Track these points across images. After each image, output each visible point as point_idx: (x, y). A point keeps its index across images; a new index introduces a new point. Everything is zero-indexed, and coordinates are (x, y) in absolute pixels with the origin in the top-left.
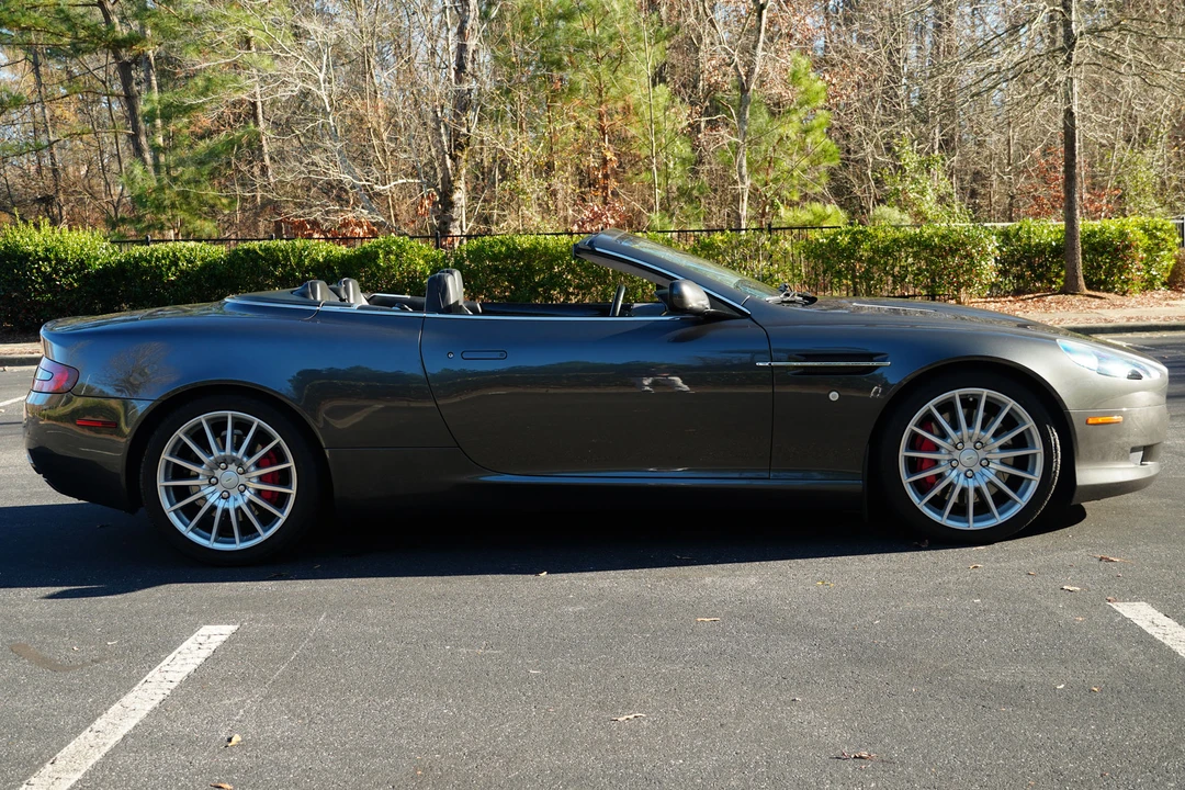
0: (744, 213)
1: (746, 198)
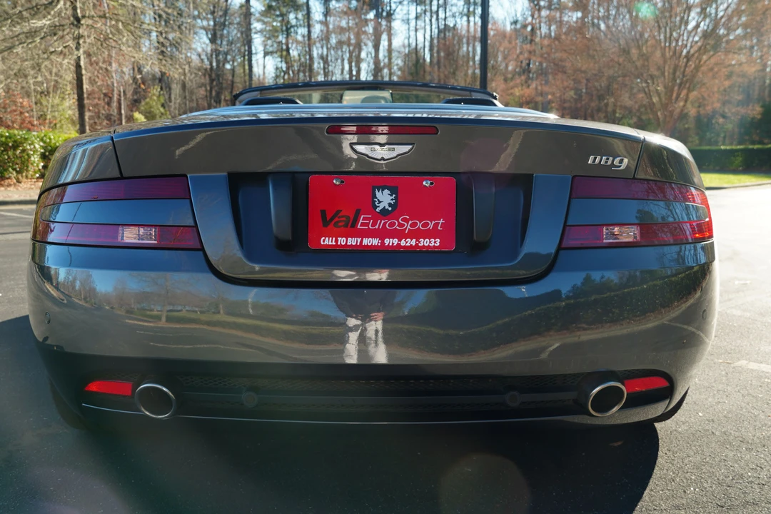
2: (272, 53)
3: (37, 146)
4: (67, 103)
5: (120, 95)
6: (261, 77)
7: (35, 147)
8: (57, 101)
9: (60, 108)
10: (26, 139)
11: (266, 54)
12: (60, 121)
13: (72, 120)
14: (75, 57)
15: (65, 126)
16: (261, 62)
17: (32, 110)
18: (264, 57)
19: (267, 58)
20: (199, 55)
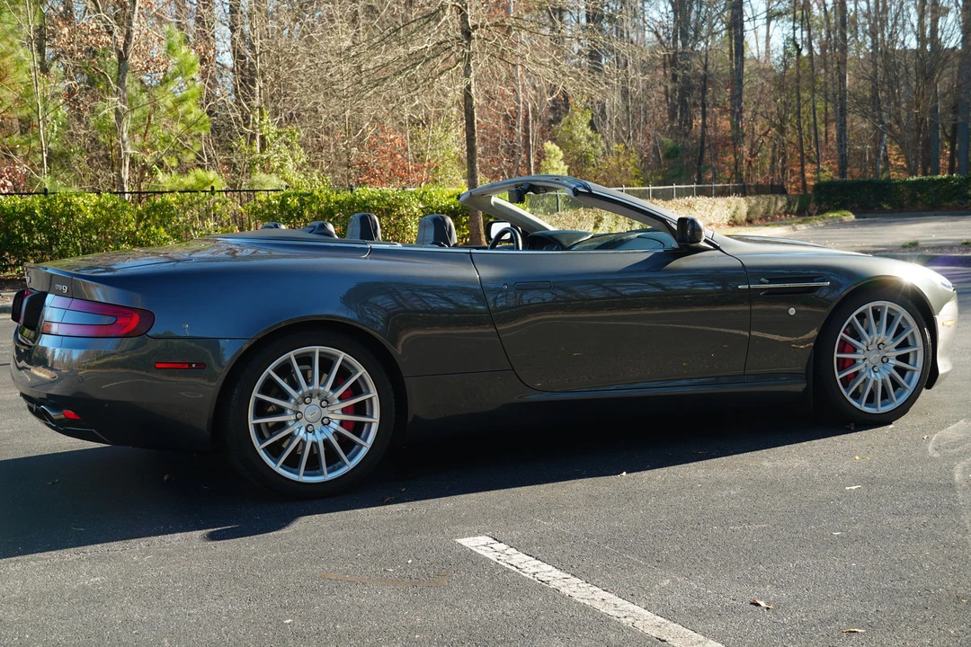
0: (126, 177)
1: (127, 163)
2: (780, 14)
3: (416, 210)
4: (452, 136)
5: (527, 116)
6: (762, 59)
7: (412, 210)
8: (439, 133)
9: (444, 143)
10: (401, 200)
11: (771, 16)
12: (443, 163)
13: (460, 160)
14: (464, 87)
15: (449, 170)
16: (762, 31)
17: (407, 150)
18: (768, 24)
19: (773, 23)
20: (656, 33)
